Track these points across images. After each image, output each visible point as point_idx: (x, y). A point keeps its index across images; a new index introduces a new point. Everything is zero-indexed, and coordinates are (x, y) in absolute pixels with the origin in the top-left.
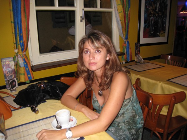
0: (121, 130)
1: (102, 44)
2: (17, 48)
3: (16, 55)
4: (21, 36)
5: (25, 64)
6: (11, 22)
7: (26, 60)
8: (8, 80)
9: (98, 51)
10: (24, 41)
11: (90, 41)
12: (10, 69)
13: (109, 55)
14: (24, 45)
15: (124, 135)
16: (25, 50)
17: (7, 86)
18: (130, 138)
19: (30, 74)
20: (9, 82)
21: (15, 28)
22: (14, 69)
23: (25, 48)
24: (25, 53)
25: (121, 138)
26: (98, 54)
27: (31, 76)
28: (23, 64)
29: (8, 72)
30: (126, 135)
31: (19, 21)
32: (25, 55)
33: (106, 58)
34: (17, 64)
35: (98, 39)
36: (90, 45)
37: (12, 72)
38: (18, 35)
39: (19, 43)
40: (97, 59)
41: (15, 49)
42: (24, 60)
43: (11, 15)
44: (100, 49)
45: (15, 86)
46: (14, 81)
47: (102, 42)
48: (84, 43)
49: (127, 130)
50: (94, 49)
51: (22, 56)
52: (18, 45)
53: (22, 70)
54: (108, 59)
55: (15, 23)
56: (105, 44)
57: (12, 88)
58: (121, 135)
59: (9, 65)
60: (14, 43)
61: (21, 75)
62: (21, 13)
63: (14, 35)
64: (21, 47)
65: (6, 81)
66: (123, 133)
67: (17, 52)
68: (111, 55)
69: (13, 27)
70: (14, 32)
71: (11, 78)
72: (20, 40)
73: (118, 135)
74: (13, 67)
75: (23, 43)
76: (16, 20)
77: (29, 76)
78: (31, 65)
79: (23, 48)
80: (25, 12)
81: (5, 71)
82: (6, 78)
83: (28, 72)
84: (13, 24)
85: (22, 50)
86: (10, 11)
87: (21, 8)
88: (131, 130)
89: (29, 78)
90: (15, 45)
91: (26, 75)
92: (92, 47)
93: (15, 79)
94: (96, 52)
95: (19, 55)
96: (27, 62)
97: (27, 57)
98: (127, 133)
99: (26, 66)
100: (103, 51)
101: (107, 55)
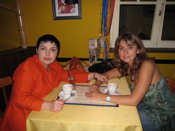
0: (154, 114)
1: (133, 42)
2: (102, 33)
3: (100, 38)
4: (105, 24)
5: (105, 45)
6: (101, 13)
7: (106, 43)
8: (91, 55)
9: (131, 48)
10: (107, 29)
11: (124, 40)
12: (93, 48)
13: (139, 50)
14: (107, 31)
15: (155, 118)
16: (107, 35)
17: (90, 59)
18: (161, 122)
19: (107, 54)
20: (91, 56)
21: (102, 18)
22: (97, 48)
23: (107, 33)
24: (106, 37)
25: (151, 119)
26: (130, 50)
27: (107, 56)
28: (103, 45)
29: (92, 49)
30: (157, 119)
31: (106, 13)
32: (107, 39)
33: (137, 52)
34: (99, 45)
35: (130, 38)
36: (124, 44)
37: (95, 50)
38: (103, 23)
39: (103, 29)
40: (130, 53)
41: (100, 33)
42: (105, 42)
43: (101, 8)
44: (133, 46)
45: (94, 60)
46: (94, 56)
47: (133, 40)
48: (119, 42)
49: (159, 115)
50: (128, 46)
51: (104, 39)
52: (103, 30)
53: (102, 50)
54: (138, 53)
55: (102, 14)
56: (135, 42)
57: (92, 61)
58: (152, 117)
59: (94, 44)
60: (100, 29)
61: (101, 53)
62: (107, 7)
63: (101, 23)
64: (104, 32)
65: (89, 55)
66: (154, 117)
67: (101, 36)
68: (140, 50)
69: (101, 17)
70: (101, 21)
71: (93, 54)
72: (104, 27)
73: (150, 116)
74: (96, 46)
75: (106, 29)
76: (104, 12)
77: (106, 55)
78: (110, 47)
79: (106, 33)
80: (110, 6)
81: (90, 48)
82: (90, 53)
83: (106, 52)
84: (101, 15)
85: (105, 35)
86: (101, 5)
87: (108, 4)
88: (163, 116)
89: (106, 57)
90: (101, 30)
91: (104, 54)
92: (126, 45)
93: (95, 55)
94: (129, 48)
95: (102, 38)
96: (107, 44)
97: (107, 41)
98: (158, 117)
99: (106, 47)
100: (135, 47)
101: (137, 50)
